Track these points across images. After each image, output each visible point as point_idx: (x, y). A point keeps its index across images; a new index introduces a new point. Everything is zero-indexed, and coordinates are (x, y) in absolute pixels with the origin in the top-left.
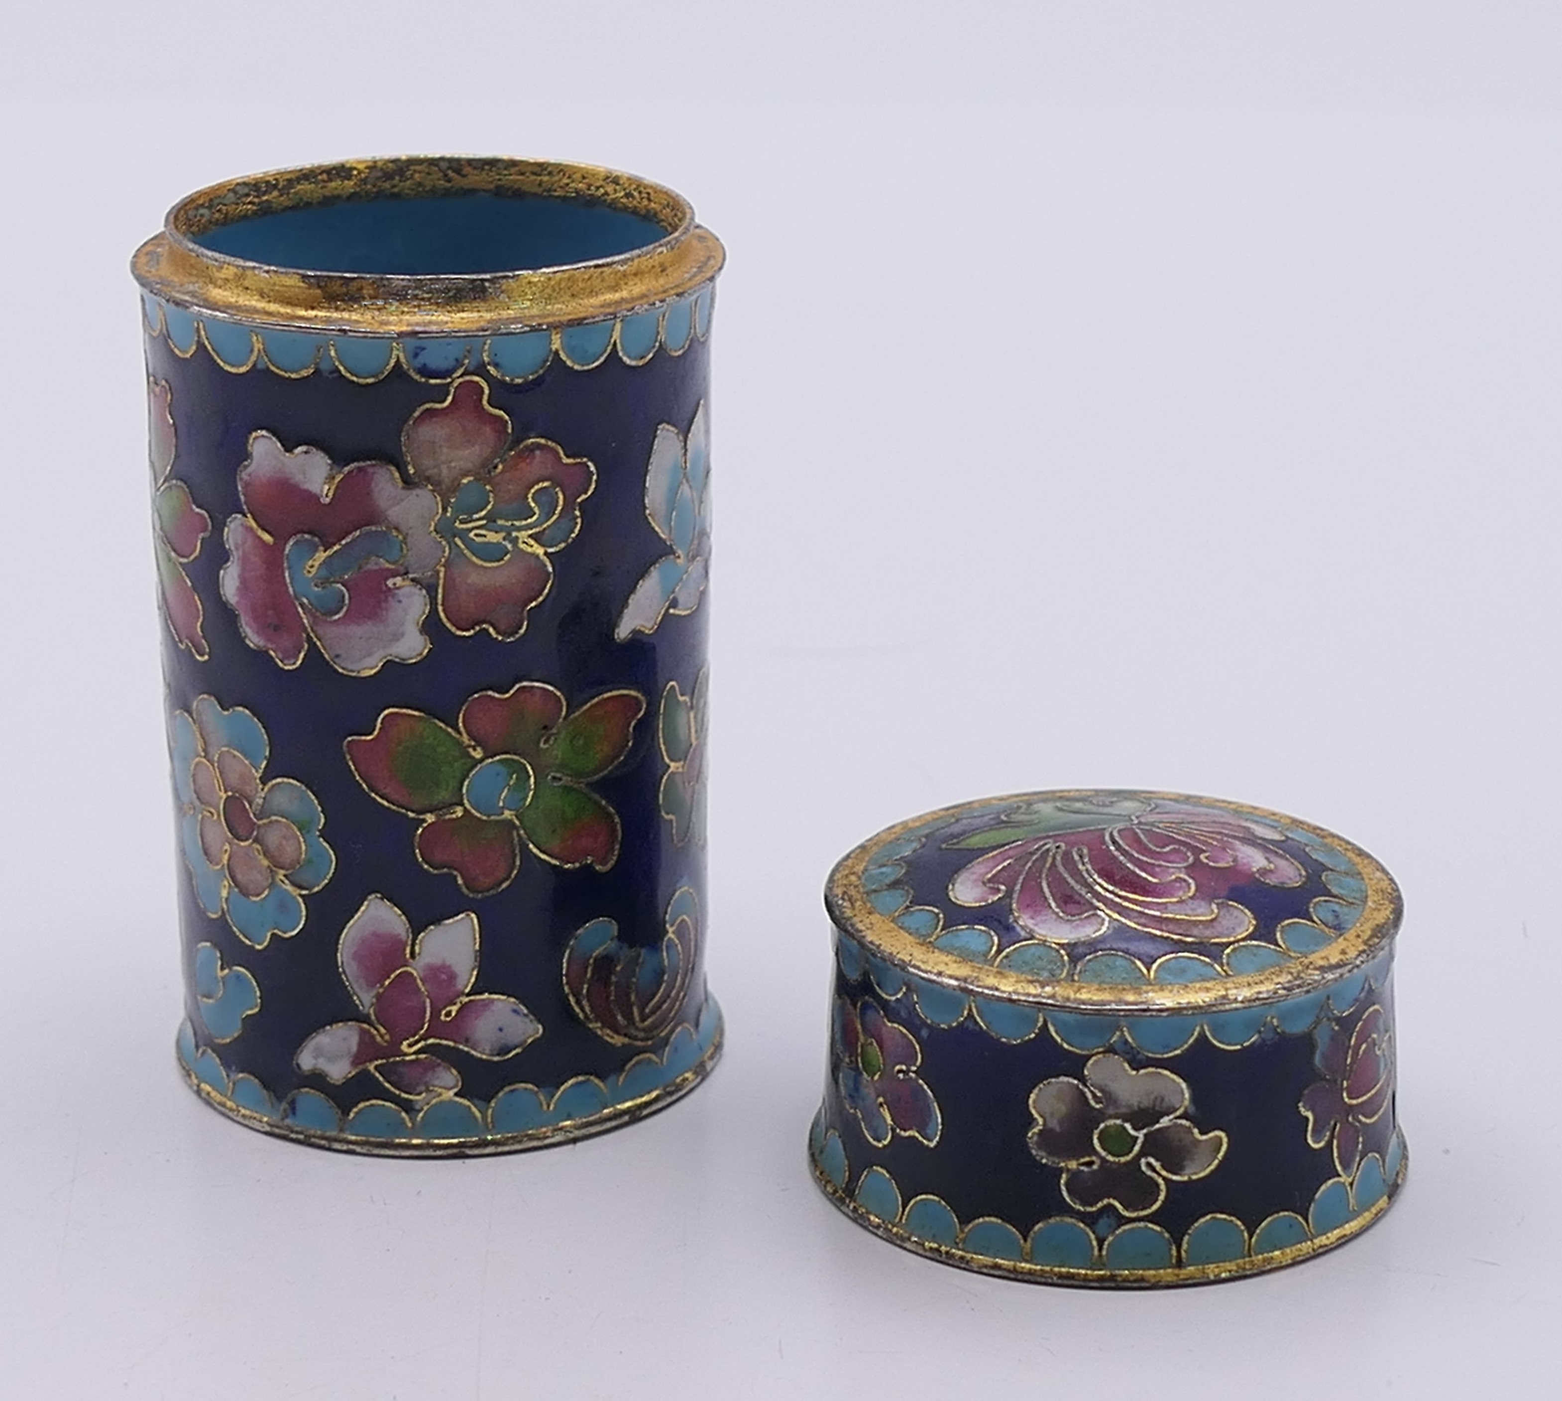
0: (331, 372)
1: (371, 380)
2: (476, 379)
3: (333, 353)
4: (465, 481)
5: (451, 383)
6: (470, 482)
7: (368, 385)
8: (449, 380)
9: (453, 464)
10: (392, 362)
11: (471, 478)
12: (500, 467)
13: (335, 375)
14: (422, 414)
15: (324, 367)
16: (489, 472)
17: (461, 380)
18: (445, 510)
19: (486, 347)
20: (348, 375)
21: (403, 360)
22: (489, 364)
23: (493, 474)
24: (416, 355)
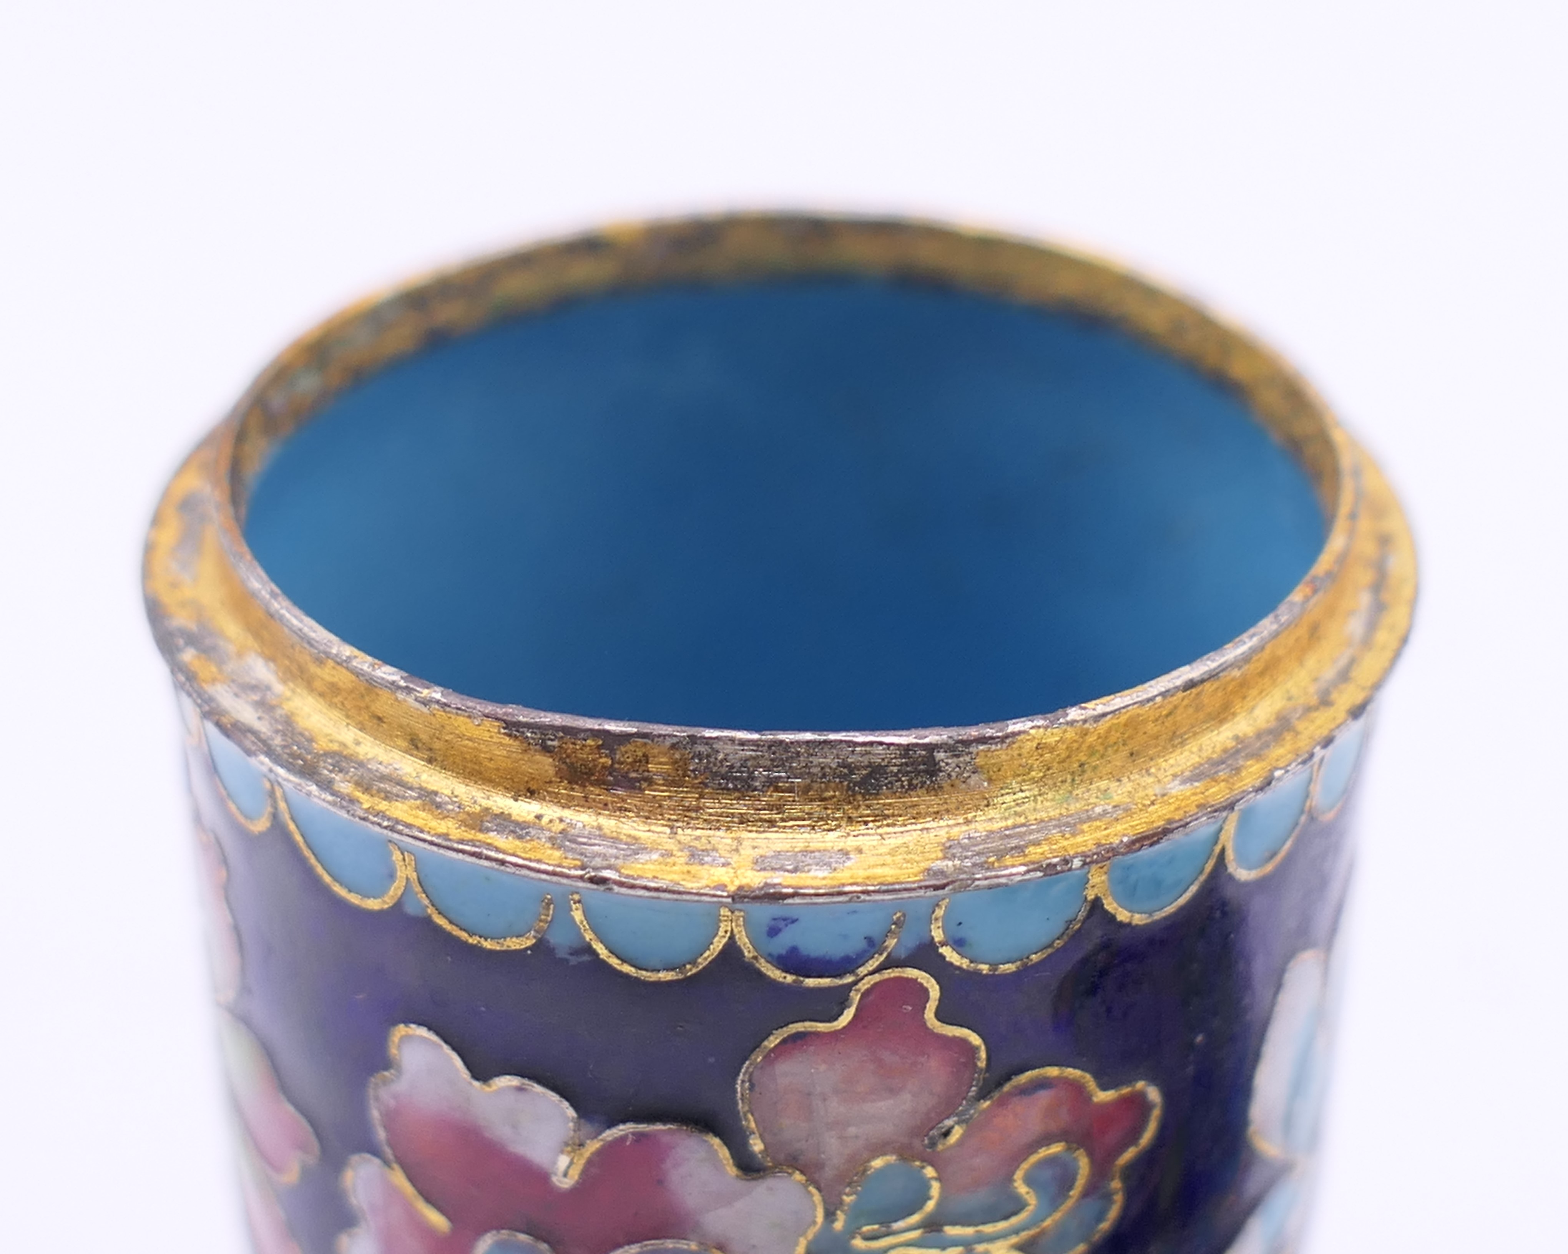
0: (575, 952)
1: (665, 976)
2: (912, 973)
3: (578, 915)
4: (878, 1163)
5: (855, 983)
6: (888, 1167)
7: (658, 984)
8: (849, 979)
9: (852, 1130)
10: (718, 944)
11: (892, 1158)
12: (957, 1133)
13: (586, 958)
14: (784, 1041)
15: (559, 939)
16: (933, 1144)
17: (877, 977)
18: (830, 1215)
19: (940, 912)
20: (614, 962)
21: (743, 941)
22: (943, 944)
23: (940, 1147)
24: (773, 932)
